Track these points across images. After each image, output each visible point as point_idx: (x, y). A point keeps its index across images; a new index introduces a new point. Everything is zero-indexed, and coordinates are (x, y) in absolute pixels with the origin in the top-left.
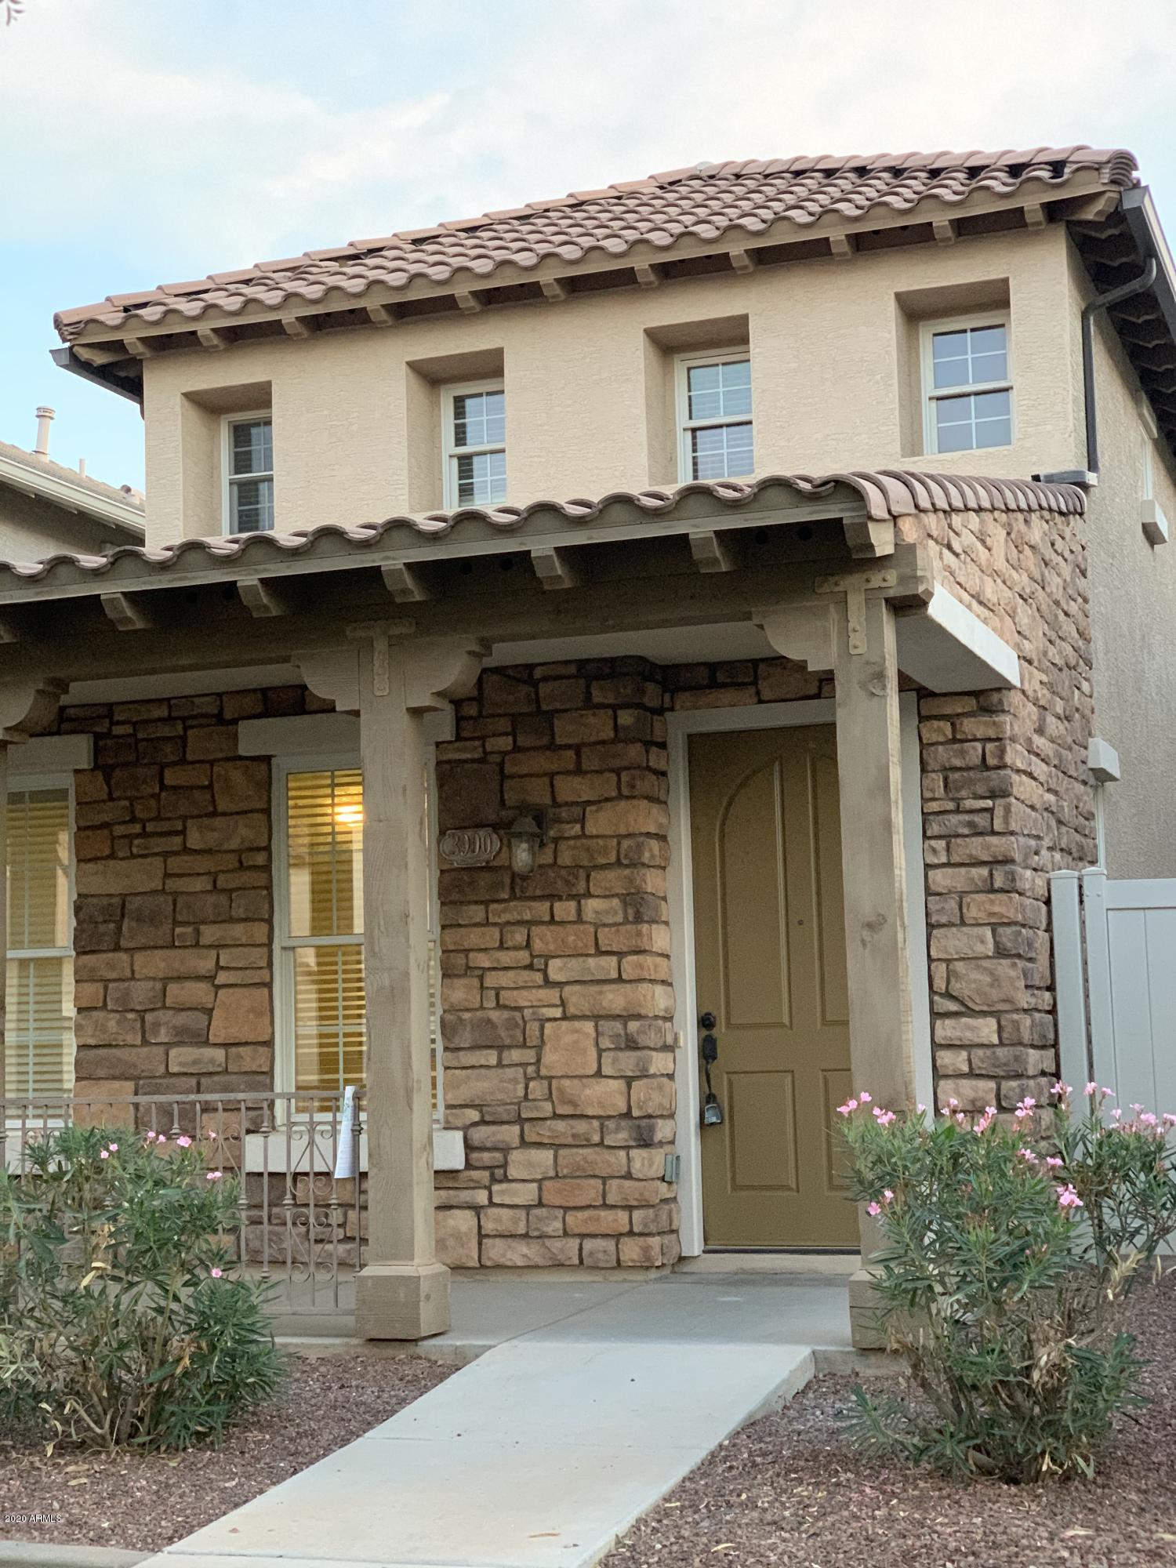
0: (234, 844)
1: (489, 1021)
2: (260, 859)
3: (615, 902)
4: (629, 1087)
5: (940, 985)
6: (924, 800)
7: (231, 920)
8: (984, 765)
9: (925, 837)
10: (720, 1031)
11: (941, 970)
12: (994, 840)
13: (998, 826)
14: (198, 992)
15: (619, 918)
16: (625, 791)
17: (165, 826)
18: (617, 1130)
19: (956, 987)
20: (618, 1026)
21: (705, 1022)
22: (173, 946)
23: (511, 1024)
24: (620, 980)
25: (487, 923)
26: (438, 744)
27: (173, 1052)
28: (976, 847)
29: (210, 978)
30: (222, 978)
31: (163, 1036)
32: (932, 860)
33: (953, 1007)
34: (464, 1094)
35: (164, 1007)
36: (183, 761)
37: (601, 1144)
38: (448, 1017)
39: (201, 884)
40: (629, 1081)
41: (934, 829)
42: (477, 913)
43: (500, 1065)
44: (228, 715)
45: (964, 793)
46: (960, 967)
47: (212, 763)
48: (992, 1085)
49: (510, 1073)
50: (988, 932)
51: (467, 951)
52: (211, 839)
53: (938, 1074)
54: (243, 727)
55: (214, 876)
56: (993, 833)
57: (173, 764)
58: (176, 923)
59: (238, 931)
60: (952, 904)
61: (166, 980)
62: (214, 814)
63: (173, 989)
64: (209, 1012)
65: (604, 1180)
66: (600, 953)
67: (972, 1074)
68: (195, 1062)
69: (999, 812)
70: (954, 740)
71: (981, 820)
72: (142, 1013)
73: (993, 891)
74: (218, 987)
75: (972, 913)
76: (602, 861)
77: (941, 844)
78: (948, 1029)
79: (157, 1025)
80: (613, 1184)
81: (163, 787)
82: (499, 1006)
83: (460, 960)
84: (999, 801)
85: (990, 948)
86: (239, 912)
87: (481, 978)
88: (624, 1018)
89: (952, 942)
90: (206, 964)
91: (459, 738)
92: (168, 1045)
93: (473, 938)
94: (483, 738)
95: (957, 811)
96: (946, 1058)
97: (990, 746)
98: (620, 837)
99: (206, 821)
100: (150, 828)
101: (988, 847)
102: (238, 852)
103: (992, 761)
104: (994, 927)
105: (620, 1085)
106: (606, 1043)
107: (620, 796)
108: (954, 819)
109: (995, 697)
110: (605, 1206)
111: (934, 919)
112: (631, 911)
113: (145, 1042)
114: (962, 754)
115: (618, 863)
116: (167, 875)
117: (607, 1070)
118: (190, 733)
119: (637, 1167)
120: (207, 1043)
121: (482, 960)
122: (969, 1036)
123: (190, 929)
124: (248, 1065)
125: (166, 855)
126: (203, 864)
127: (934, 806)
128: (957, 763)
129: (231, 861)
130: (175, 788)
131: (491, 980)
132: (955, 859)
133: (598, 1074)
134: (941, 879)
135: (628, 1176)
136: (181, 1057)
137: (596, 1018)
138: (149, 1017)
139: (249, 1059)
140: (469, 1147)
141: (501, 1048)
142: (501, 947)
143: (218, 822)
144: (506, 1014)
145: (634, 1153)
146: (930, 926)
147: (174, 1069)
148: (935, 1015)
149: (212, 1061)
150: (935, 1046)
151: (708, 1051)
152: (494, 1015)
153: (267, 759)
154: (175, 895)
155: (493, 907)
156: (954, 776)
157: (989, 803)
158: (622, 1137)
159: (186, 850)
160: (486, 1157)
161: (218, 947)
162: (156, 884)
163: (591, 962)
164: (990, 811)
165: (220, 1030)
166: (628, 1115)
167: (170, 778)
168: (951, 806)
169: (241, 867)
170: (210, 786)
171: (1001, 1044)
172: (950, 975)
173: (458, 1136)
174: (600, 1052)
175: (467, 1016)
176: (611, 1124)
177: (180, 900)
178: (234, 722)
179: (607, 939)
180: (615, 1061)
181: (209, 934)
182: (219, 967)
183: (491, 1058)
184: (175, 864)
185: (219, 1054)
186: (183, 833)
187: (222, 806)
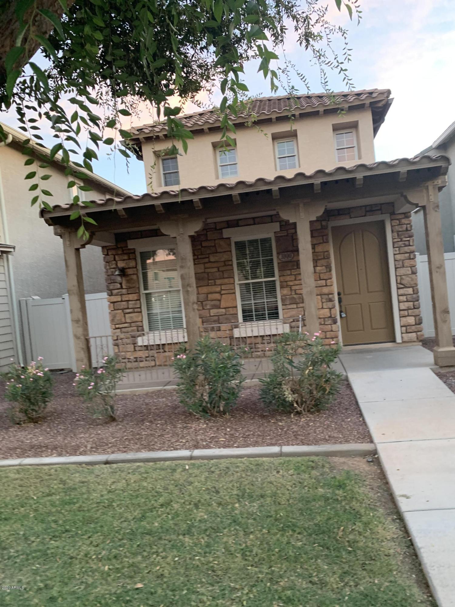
0: (223, 259)
1: (294, 298)
2: (230, 263)
3: (324, 267)
4: (330, 310)
5: (399, 281)
6: (393, 239)
7: (224, 278)
8: (407, 230)
9: (394, 247)
10: (342, 296)
11: (399, 278)
12: (410, 247)
13: (411, 244)
14: (217, 296)
15: (325, 271)
16: (325, 241)
17: (204, 256)
18: (329, 320)
19: (403, 282)
20: (326, 296)
21: (339, 294)
22: (208, 285)
23: (299, 298)
24: (326, 286)
25: (291, 275)
26: (275, 232)
27: (211, 311)
28: (406, 249)
29: (219, 292)
30: (223, 292)
31: (208, 307)
32: (395, 253)
33: (402, 286)
34: (289, 315)
35: (208, 300)
36: (207, 240)
37: (324, 324)
38: (283, 297)
39: (216, 270)
40: (330, 309)
41: (396, 246)
42: (288, 272)
43: (297, 308)
44: (218, 228)
45: (402, 237)
46: (403, 277)
47: (215, 240)
48: (412, 303)
49: (300, 309)
50: (409, 269)
51: (286, 282)
52: (216, 259)
53: (399, 302)
54: (224, 230)
55: (218, 268)
56: (410, 245)
57: (204, 241)
58: (209, 280)
59: (226, 281)
60: (401, 263)
61: (208, 294)
62: (217, 253)
63: (210, 296)
64: (220, 300)
65: (326, 332)
66: (321, 280)
67: (407, 301)
68: (218, 313)
69: (411, 241)
70: (400, 225)
71: (407, 243)
72: (202, 302)
73: (410, 259)
74: (222, 295)
75: (406, 265)
76: (320, 258)
77: (397, 249)
78: (401, 291)
79: (206, 305)
80: (328, 333)
81: (202, 247)
82: (296, 294)
83: (285, 284)
84: (411, 238)
85: (410, 272)
86: (226, 276)
87: (291, 288)
88: (328, 294)
89: (402, 271)
90: (218, 289)
91: (281, 230)
92: (210, 309)
93: (288, 278)
94: (287, 230)
95: (401, 241)
96: (401, 298)
97: (408, 226)
98: (324, 252)
99: (215, 254)
100: (199, 257)
101: (409, 249)
102: (224, 261)
103: (409, 229)
104: (411, 267)
105: (328, 310)
106: (324, 300)
107: (324, 242)
108: (401, 243)
109: (409, 214)
110: (326, 338)
111: (397, 266)
112: (328, 270)
113: (203, 309)
114: (402, 228)
115: (324, 258)
116: (205, 268)
117: (325, 307)
118: (208, 233)
119: (334, 329)
120: (220, 308)
121: (291, 283)
122: (406, 293)
123: (212, 281)
124: (232, 312)
125: (204, 263)
126: (215, 265)
127: (395, 240)
128: (400, 230)
129: (222, 264)
130: (205, 247)
131: (294, 288)
132: (401, 252)
133: (322, 308)
134: (398, 257)
135: (332, 331)
136: (213, 312)
137: (321, 295)
138: (204, 303)
139: (231, 311)
140: (291, 327)
141: (297, 304)
142: (295, 280)
143: (217, 254)
144: (298, 296)
145: (333, 325)
146: (396, 268)
147: (212, 314)
148: (398, 288)
149: (222, 312)
150: (398, 295)
151: (340, 301)
152: (295, 296)
153: (229, 238)
154: (208, 273)
155: (293, 270)
156: (400, 233)
157: (408, 239)
158: (330, 322)
159: (210, 262)
160: (295, 329)
161: (221, 285)
162: (203, 271)
163: (319, 282)
164: (409, 241)
165: (223, 304)
166: (330, 317)
167: (204, 244)
168: (399, 240)
169: (225, 265)
170: (215, 246)
171: (414, 294)
172: (401, 279)
173: (288, 325)
174: (323, 303)
175: (288, 297)
176: (326, 319)
177: (210, 274)
178: (221, 229)
179: (322, 276)
180: (327, 305)
181: (218, 282)
182: (222, 290)
183: (295, 306)
184: (207, 265)
185: (224, 310)
186: (208, 257)
187: (219, 250)
